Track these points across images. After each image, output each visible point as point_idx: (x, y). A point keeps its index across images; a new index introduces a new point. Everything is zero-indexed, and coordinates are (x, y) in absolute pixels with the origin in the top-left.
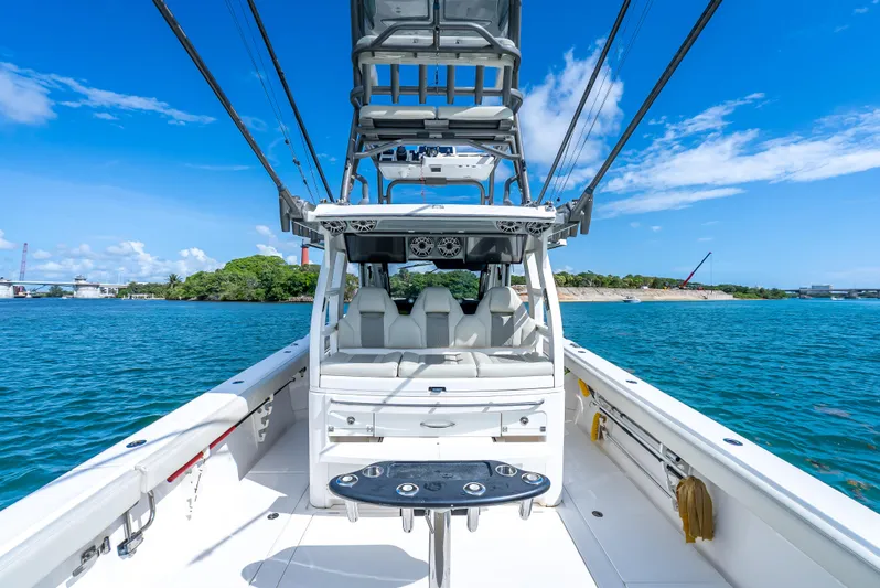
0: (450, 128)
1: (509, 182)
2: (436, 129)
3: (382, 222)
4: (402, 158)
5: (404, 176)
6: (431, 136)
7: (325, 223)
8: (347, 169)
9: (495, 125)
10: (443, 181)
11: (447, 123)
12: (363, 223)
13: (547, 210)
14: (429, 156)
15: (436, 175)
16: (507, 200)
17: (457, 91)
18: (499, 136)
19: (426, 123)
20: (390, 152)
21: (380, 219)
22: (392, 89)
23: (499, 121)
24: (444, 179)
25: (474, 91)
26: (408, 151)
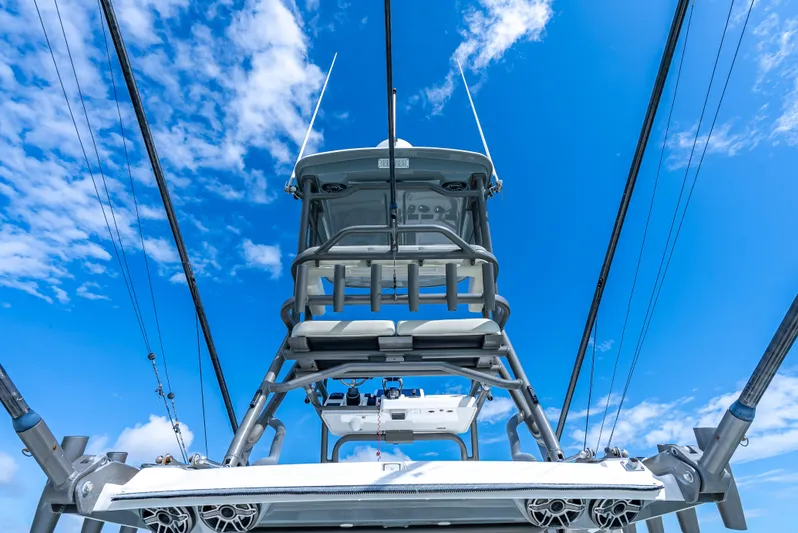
0: (415, 349)
1: (513, 423)
2: (395, 349)
3: (272, 506)
4: (353, 402)
5: (356, 429)
6: (388, 360)
7: (146, 513)
8: (252, 406)
9: (477, 342)
10: (408, 435)
11: (410, 341)
12: (227, 511)
13: (629, 468)
14: (389, 398)
15: (399, 425)
16: (519, 453)
17: (421, 299)
18: (484, 359)
19: (381, 341)
20: (339, 396)
21: (265, 501)
22: (334, 298)
23: (483, 336)
24: (410, 432)
25: (446, 298)
26: (362, 395)
